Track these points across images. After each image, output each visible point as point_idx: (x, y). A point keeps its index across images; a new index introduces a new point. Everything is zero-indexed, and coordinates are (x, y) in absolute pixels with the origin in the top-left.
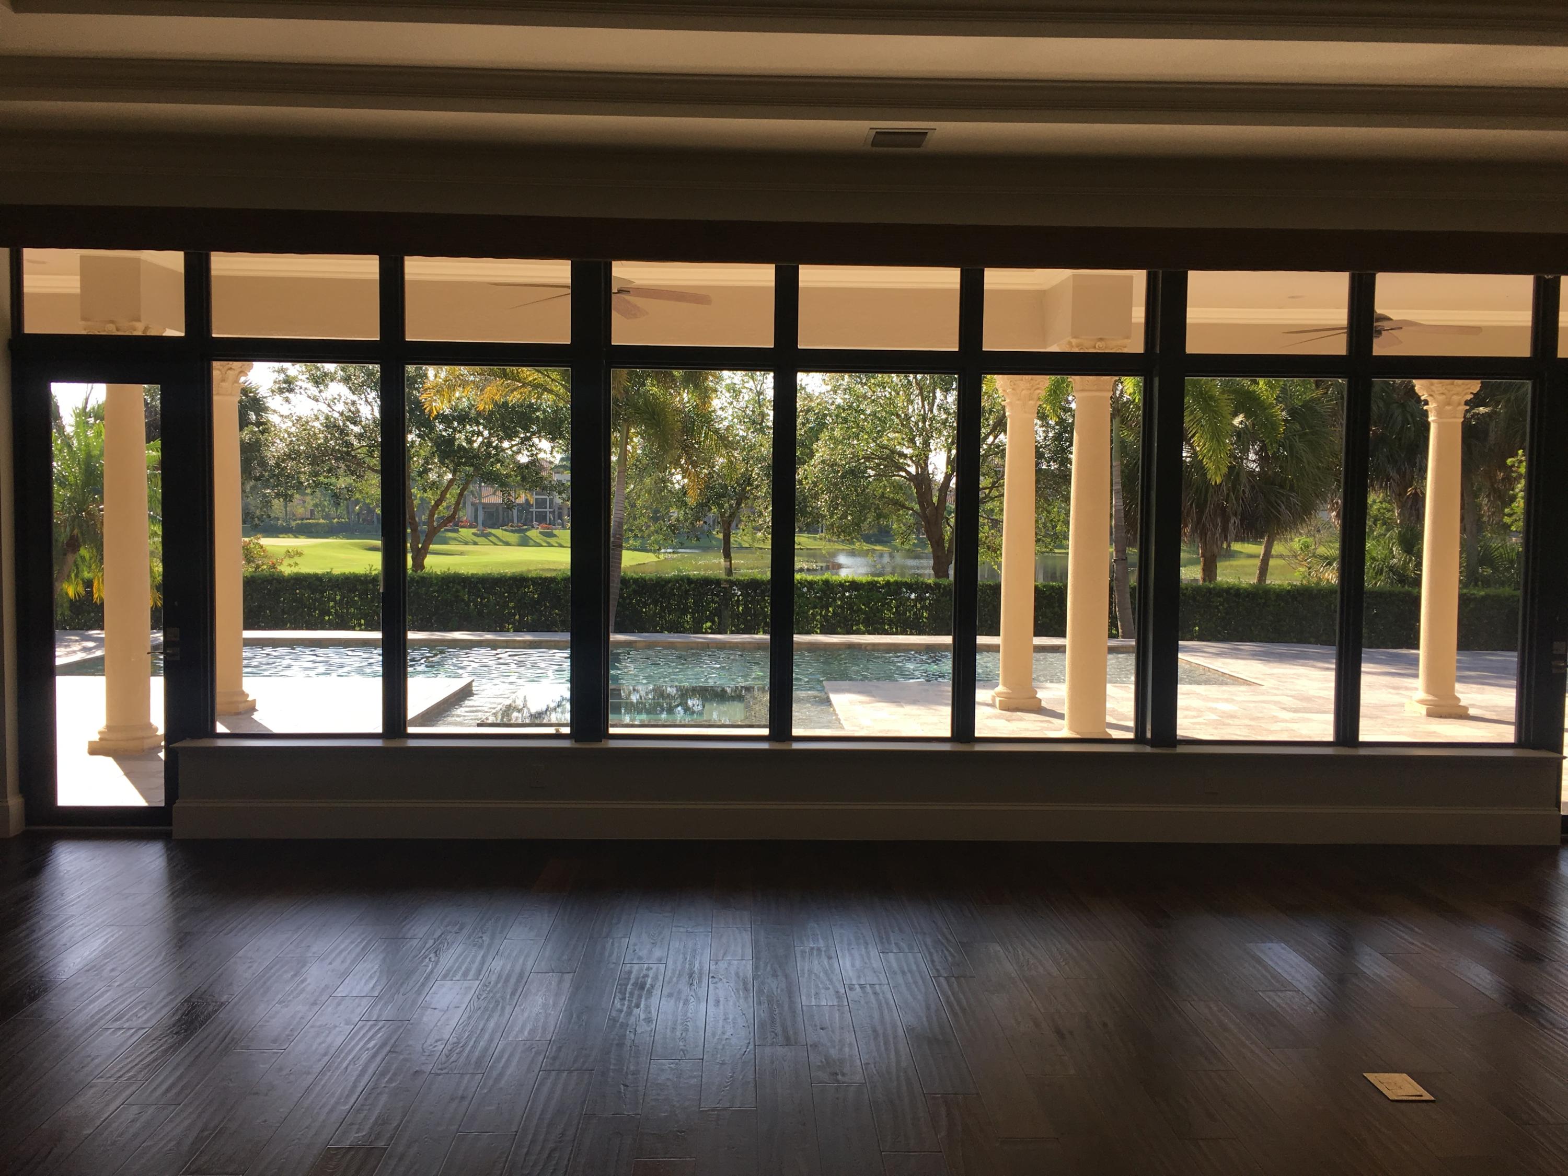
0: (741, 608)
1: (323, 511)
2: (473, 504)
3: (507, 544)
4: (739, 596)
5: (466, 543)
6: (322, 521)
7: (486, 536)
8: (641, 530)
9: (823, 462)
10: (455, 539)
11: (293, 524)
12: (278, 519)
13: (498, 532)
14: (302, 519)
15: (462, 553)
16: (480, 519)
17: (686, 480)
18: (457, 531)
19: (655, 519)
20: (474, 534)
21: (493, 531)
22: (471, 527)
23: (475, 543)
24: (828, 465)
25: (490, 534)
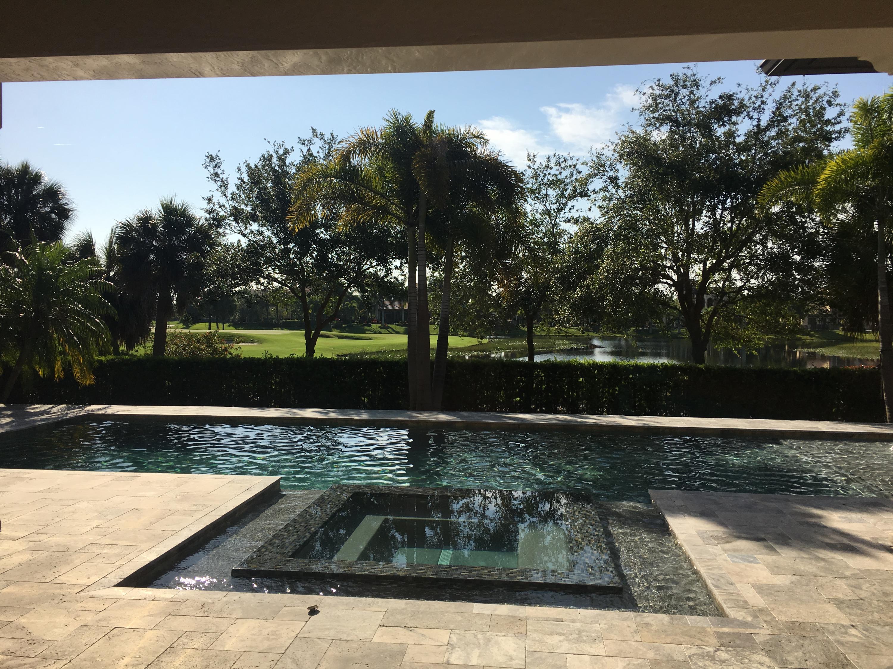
0: (544, 387)
1: (297, 314)
2: (379, 310)
3: (398, 333)
4: (542, 377)
5: (375, 333)
6: (296, 320)
7: (387, 328)
8: (469, 325)
9: (608, 271)
10: (369, 330)
11: (281, 322)
12: (273, 319)
13: (393, 326)
14: (286, 319)
15: (370, 339)
16: (383, 318)
17: (501, 290)
18: (370, 326)
19: (478, 317)
20: (380, 327)
21: (390, 326)
22: (378, 323)
23: (380, 333)
24: (612, 273)
25: (389, 327)
